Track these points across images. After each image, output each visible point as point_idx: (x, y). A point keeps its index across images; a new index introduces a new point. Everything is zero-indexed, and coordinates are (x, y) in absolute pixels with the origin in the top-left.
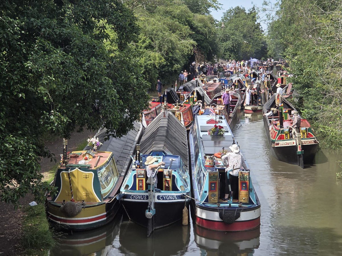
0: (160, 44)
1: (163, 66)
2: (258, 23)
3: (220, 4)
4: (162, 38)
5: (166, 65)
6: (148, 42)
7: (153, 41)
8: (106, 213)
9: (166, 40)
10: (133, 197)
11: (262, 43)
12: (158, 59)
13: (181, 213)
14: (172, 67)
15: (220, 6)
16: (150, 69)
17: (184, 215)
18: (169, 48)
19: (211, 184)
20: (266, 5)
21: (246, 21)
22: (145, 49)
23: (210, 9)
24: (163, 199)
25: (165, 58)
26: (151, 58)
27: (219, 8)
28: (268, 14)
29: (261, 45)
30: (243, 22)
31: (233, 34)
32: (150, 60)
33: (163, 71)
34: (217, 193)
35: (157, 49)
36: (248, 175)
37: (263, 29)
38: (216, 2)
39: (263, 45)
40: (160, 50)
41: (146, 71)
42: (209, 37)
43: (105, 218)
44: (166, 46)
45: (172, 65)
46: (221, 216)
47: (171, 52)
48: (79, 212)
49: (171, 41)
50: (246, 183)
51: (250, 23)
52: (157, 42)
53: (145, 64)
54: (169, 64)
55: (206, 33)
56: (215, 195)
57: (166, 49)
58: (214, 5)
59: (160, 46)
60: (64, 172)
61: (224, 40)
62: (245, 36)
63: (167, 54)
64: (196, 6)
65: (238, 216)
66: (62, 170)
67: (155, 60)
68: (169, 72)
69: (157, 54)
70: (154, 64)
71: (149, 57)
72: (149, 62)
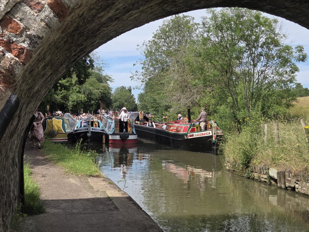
0: (84, 91)
1: (86, 102)
2: (132, 95)
3: (113, 79)
4: (85, 88)
5: (87, 102)
6: (78, 90)
7: (80, 89)
8: (67, 138)
9: (87, 88)
10: (80, 130)
11: (135, 105)
12: (83, 98)
13: (102, 138)
14: (90, 103)
15: (113, 80)
16: (79, 103)
17: (103, 139)
18: (89, 93)
19: (115, 125)
20: (137, 72)
21: (126, 93)
22: (77, 93)
23: (108, 82)
24: (94, 130)
25: (87, 98)
26: (80, 97)
27: (112, 81)
28: (138, 77)
29: (134, 106)
30: (125, 93)
31: (119, 99)
32: (79, 98)
33: (86, 105)
34: (118, 129)
35: (82, 93)
36: (132, 120)
37: (135, 98)
38: (111, 78)
39: (135, 106)
40: (84, 94)
41: (77, 104)
42: (108, 95)
43: (67, 140)
44: (87, 92)
45: (90, 101)
46: (121, 137)
47: (90, 95)
48: (56, 135)
49: (90, 90)
50: (131, 124)
51: (129, 94)
52: (83, 90)
53: (77, 100)
54: (89, 101)
55: (106, 93)
56: (117, 130)
57: (87, 93)
58: (110, 80)
59: (84, 92)
60: (48, 120)
61: (115, 102)
62: (126, 101)
63: (88, 96)
64: (100, 79)
65: (128, 137)
66: (47, 119)
67: (81, 98)
68: (89, 105)
69: (83, 96)
70: (81, 101)
71: (79, 97)
72: (79, 99)
